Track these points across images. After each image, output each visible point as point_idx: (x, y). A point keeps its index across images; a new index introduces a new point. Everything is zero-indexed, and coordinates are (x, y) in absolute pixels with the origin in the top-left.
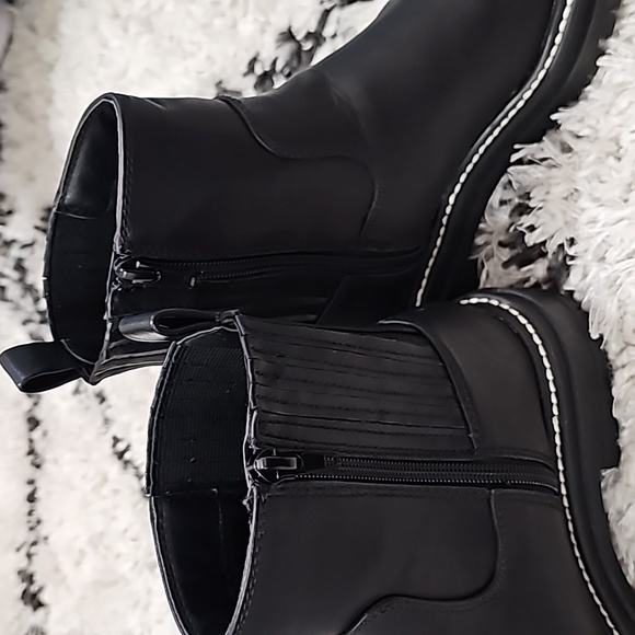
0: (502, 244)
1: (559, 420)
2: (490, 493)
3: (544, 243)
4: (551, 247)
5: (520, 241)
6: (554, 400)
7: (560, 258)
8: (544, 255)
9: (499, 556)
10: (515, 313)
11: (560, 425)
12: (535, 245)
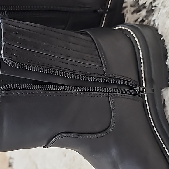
0: (131, 6)
1: (144, 68)
2: (109, 95)
3: (145, 3)
4: (147, 4)
5: (137, 4)
6: (142, 61)
7: (150, 7)
8: (145, 8)
9: (112, 117)
10: (129, 30)
11: (144, 70)
12: (142, 5)
